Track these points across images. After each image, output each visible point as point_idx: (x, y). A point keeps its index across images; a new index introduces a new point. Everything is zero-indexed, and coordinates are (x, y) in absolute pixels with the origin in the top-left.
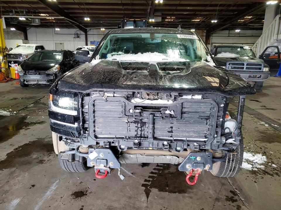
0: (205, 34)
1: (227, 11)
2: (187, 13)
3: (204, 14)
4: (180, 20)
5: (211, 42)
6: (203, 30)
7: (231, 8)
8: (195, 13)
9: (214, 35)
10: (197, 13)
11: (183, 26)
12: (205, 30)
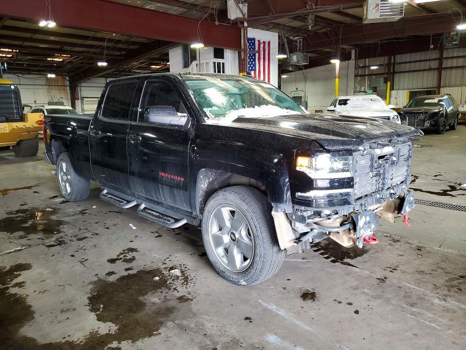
0: (68, 83)
1: (114, 49)
2: (46, 46)
3: (77, 50)
4: (29, 57)
5: (79, 95)
6: (64, 75)
7: (120, 46)
8: (63, 47)
9: (83, 84)
10: (65, 48)
11: (29, 68)
12: (66, 76)
